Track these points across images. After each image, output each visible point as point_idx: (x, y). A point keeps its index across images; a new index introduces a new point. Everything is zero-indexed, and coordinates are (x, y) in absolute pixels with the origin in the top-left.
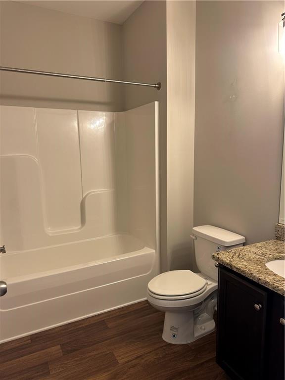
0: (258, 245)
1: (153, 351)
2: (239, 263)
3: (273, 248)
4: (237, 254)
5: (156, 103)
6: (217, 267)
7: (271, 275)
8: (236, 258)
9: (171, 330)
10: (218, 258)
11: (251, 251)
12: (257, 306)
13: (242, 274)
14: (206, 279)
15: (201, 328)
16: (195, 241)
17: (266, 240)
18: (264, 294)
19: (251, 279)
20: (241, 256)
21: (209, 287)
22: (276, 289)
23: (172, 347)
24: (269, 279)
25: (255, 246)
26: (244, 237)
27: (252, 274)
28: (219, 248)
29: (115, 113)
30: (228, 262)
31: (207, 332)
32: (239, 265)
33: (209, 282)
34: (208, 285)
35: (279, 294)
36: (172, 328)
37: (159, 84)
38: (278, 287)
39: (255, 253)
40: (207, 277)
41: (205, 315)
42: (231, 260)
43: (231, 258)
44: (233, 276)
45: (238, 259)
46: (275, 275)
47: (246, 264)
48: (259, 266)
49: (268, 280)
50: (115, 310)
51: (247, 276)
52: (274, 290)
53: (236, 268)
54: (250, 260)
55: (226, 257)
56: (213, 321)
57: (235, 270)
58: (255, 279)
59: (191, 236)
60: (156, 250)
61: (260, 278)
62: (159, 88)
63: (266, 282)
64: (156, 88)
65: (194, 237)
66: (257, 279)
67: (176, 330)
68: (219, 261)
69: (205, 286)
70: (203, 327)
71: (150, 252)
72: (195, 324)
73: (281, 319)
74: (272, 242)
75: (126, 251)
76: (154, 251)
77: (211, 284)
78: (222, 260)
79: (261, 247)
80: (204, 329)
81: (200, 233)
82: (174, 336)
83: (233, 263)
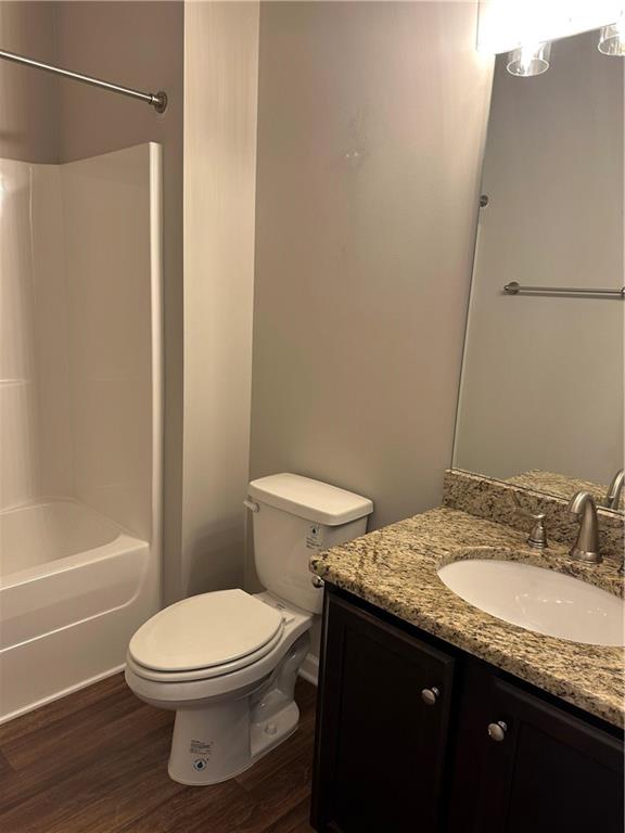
0: (412, 522)
1: (141, 818)
2: (380, 579)
3: (447, 532)
4: (371, 554)
5: (154, 147)
6: (318, 586)
7: (460, 610)
8: (370, 567)
9: (192, 751)
10: (328, 568)
11: (400, 540)
12: (430, 694)
13: (390, 611)
14: (280, 607)
15: (266, 730)
16: (256, 516)
17: (426, 510)
18: (446, 662)
19: (416, 624)
20: (380, 560)
21: (289, 629)
22: (483, 650)
23: (195, 795)
24: (460, 623)
25: (405, 527)
26: (370, 502)
27: (418, 611)
28: (314, 531)
29: (31, 167)
30: (353, 578)
31: (282, 738)
32: (382, 587)
33: (289, 616)
34: (286, 624)
35: (490, 664)
36: (196, 746)
37: (161, 96)
38: (487, 646)
39: (411, 547)
40: (281, 602)
41: (276, 695)
42: (360, 571)
43: (357, 565)
44: (362, 614)
45: (374, 568)
46: (471, 609)
47: (396, 581)
48: (429, 587)
49: (459, 627)
50: (34, 712)
51: (403, 617)
52: (476, 654)
53: (375, 596)
54: (401, 570)
55: (345, 565)
56: (294, 703)
57: (372, 600)
58: (426, 626)
59: (246, 503)
60: (151, 543)
61: (440, 621)
62: (160, 107)
63: (457, 634)
64: (153, 107)
65: (252, 507)
66: (430, 627)
67: (204, 750)
68: (329, 579)
69: (280, 627)
70: (272, 727)
71: (133, 548)
72: (252, 720)
73: (492, 725)
74: (438, 513)
75: (64, 550)
76: (146, 545)
77: (293, 620)
78: (337, 576)
79: (420, 528)
80: (275, 731)
81: (269, 495)
82: (200, 765)
83: (366, 582)
